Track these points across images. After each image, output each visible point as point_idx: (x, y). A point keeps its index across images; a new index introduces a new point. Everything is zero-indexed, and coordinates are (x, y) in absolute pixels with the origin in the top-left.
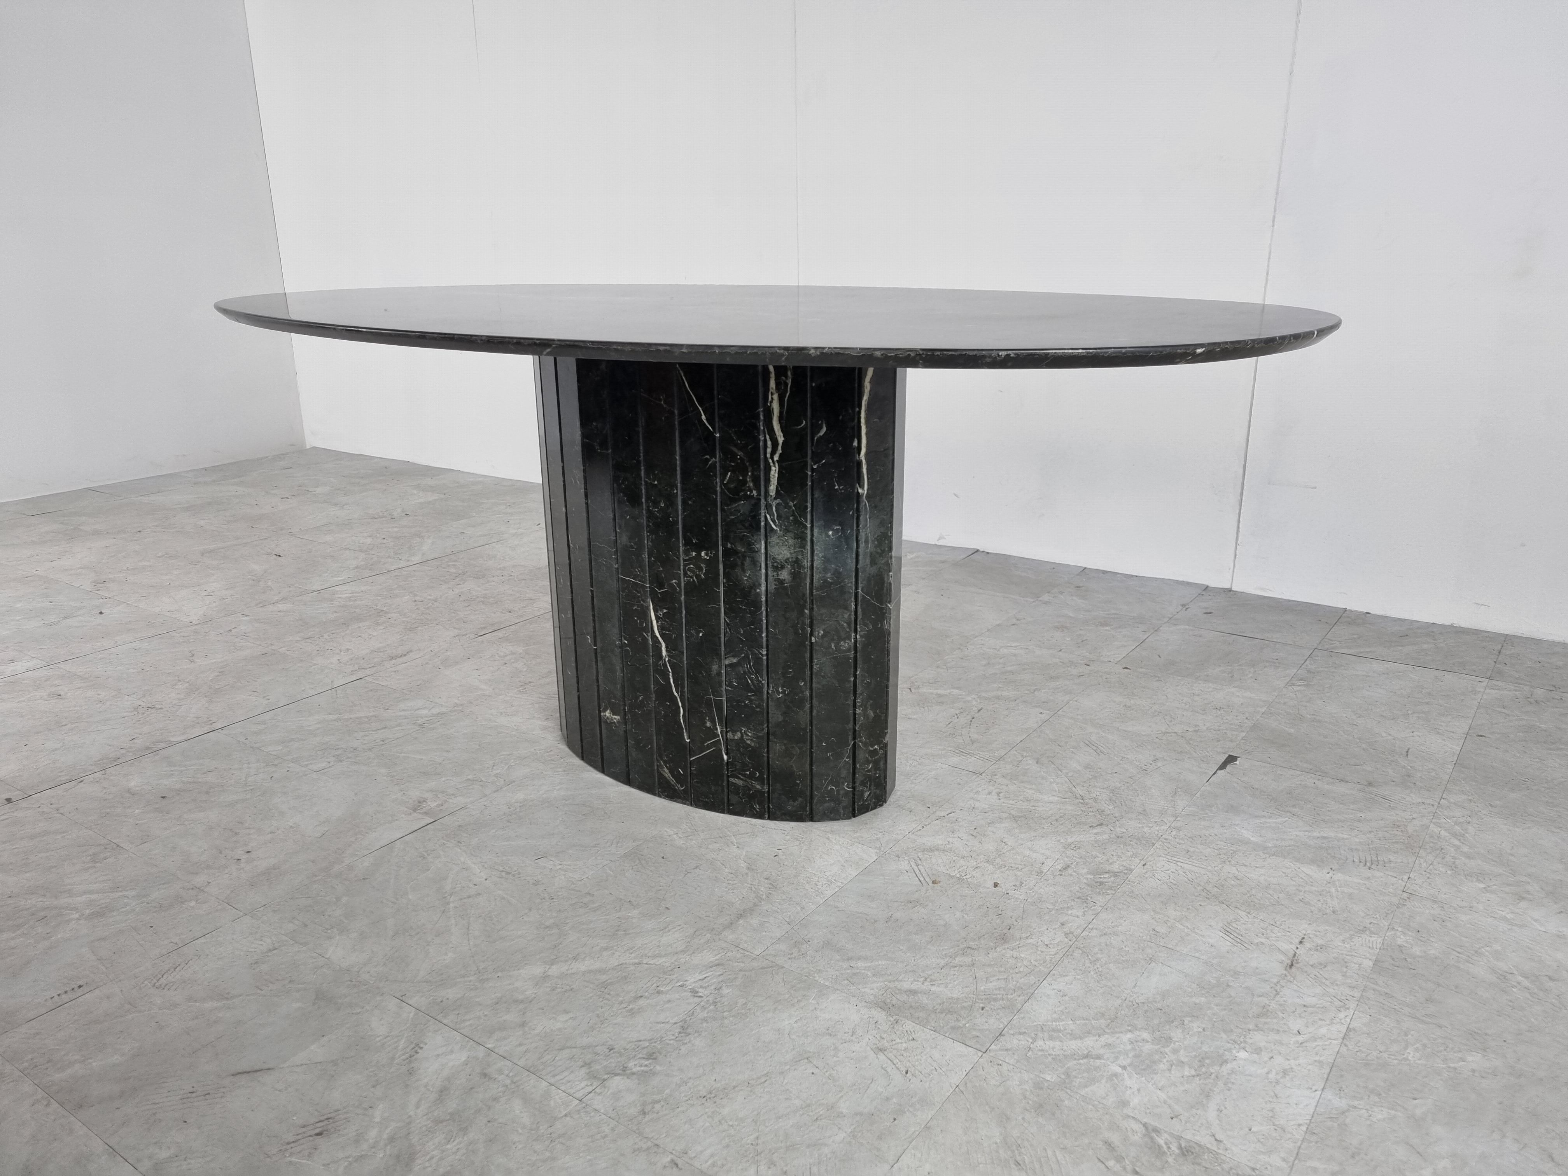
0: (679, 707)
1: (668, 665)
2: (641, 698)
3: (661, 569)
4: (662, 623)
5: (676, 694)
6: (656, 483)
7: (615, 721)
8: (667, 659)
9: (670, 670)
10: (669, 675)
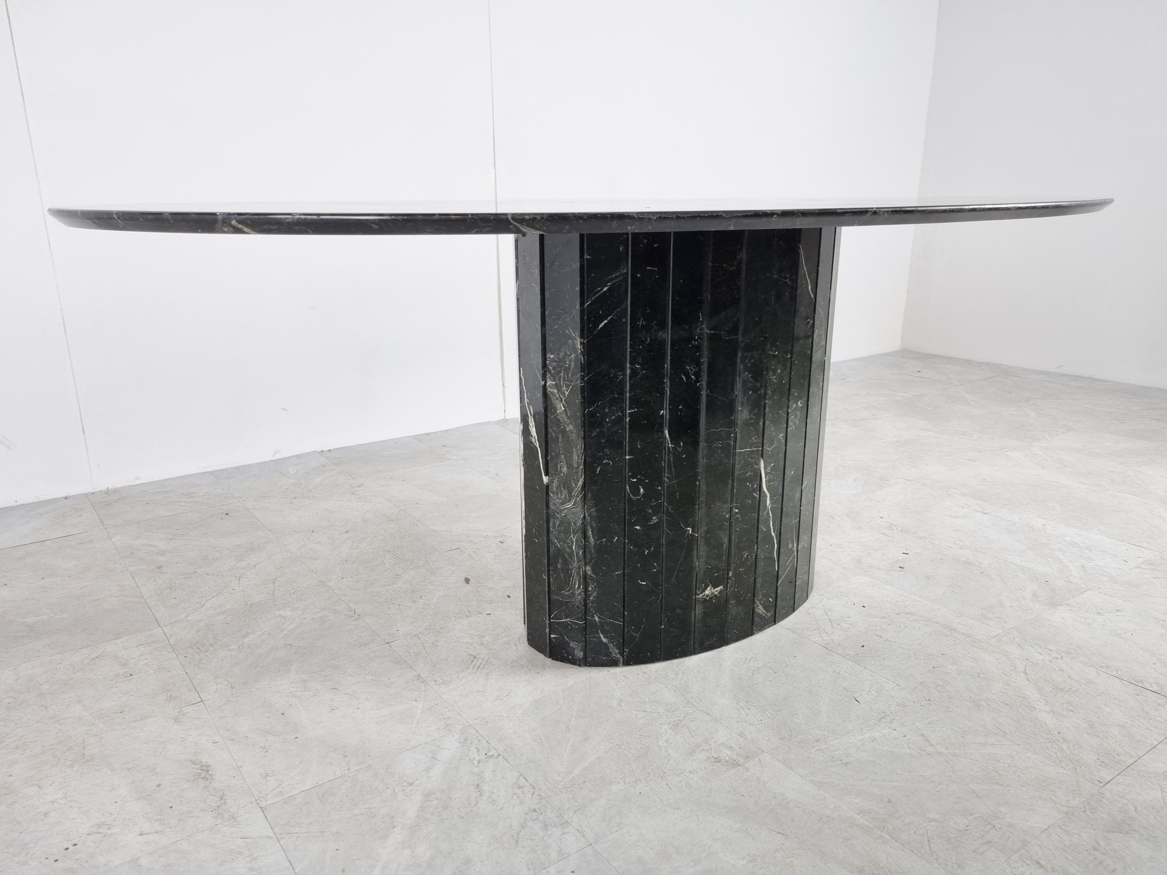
0: (774, 543)
1: (770, 511)
2: (745, 556)
3: (773, 428)
4: (769, 477)
5: (773, 534)
6: (777, 353)
7: (716, 593)
8: (770, 507)
9: (771, 516)
10: (770, 520)
